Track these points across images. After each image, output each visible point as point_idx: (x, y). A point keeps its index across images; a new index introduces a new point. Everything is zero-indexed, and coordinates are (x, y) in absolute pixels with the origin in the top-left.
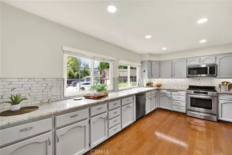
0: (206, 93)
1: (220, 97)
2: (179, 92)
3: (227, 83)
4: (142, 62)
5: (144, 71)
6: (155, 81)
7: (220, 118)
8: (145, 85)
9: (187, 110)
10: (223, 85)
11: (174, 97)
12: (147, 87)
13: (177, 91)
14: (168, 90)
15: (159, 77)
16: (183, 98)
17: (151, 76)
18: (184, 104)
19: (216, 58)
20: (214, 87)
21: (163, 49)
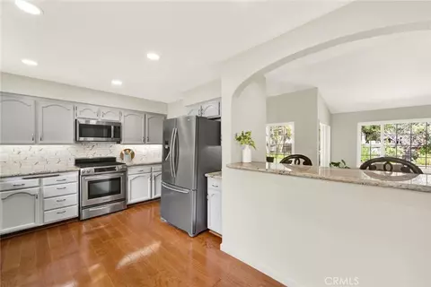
1: (130, 172)
2: (63, 176)
3: (130, 150)
7: (130, 201)
9: (82, 208)
10: (127, 154)
13: (56, 174)
14: (31, 176)
19: (121, 114)
20: (115, 158)
21: (26, 61)
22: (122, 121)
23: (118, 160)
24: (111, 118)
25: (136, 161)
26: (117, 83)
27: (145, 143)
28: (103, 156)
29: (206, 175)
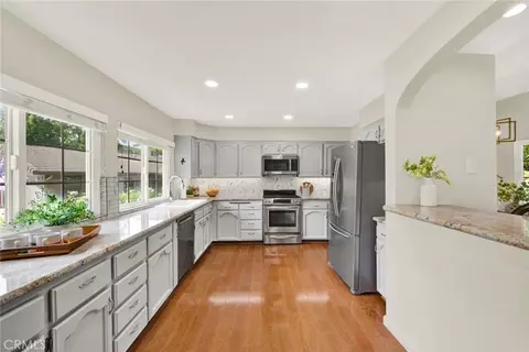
0: (289, 202)
1: (306, 205)
2: (253, 204)
3: (308, 183)
4: (176, 139)
5: (183, 161)
6: (204, 185)
7: (305, 237)
8: (184, 195)
9: (265, 234)
10: (305, 188)
11: (243, 214)
12: (188, 198)
13: (247, 202)
14: (234, 201)
15: (215, 175)
16: (259, 214)
17: (197, 172)
18: (258, 225)
19: (298, 146)
20: (294, 192)
21: (227, 117)
22: (300, 155)
23: (298, 194)
24: (290, 152)
25: (314, 196)
26: (288, 117)
27: (323, 176)
28: (285, 188)
29: (374, 219)
